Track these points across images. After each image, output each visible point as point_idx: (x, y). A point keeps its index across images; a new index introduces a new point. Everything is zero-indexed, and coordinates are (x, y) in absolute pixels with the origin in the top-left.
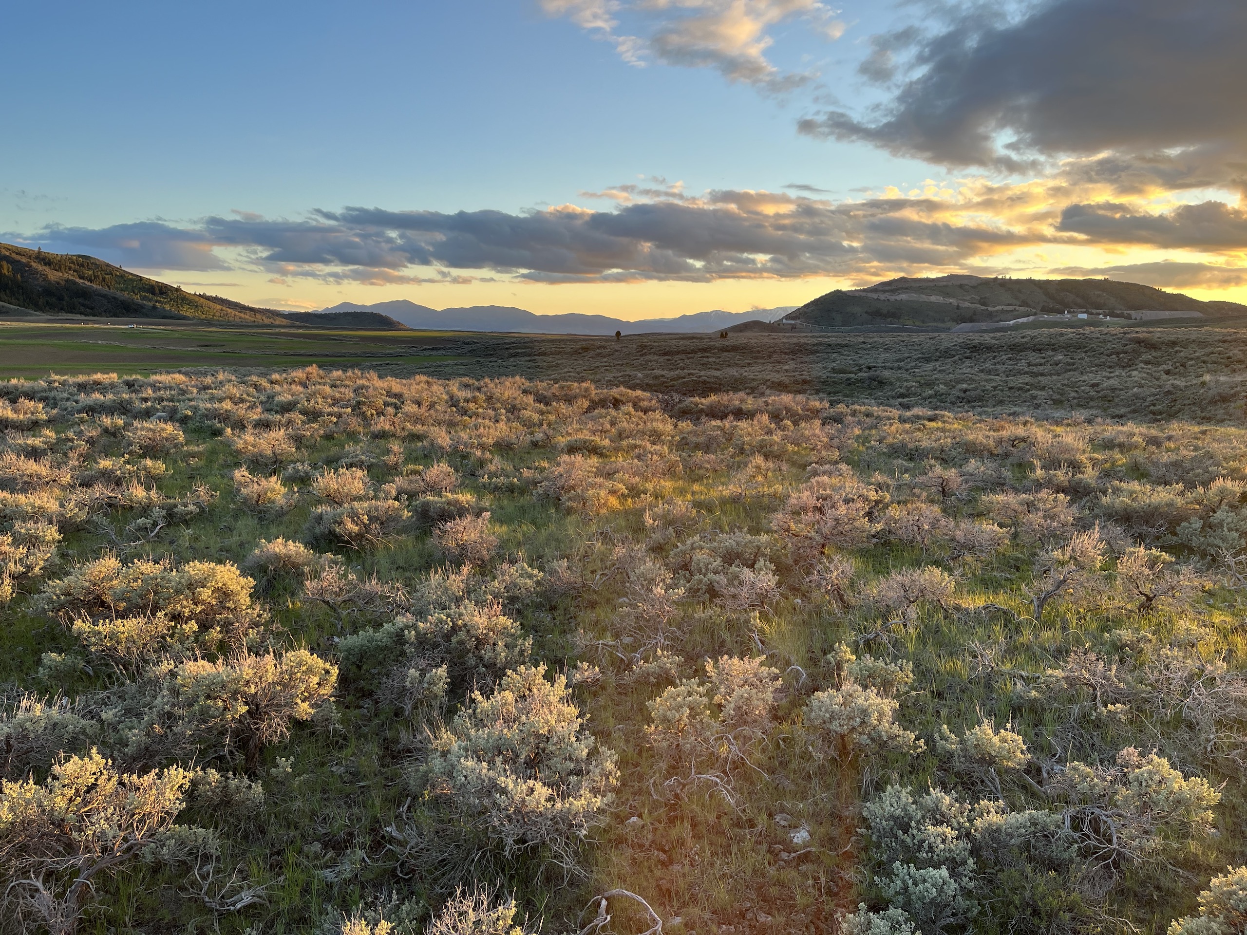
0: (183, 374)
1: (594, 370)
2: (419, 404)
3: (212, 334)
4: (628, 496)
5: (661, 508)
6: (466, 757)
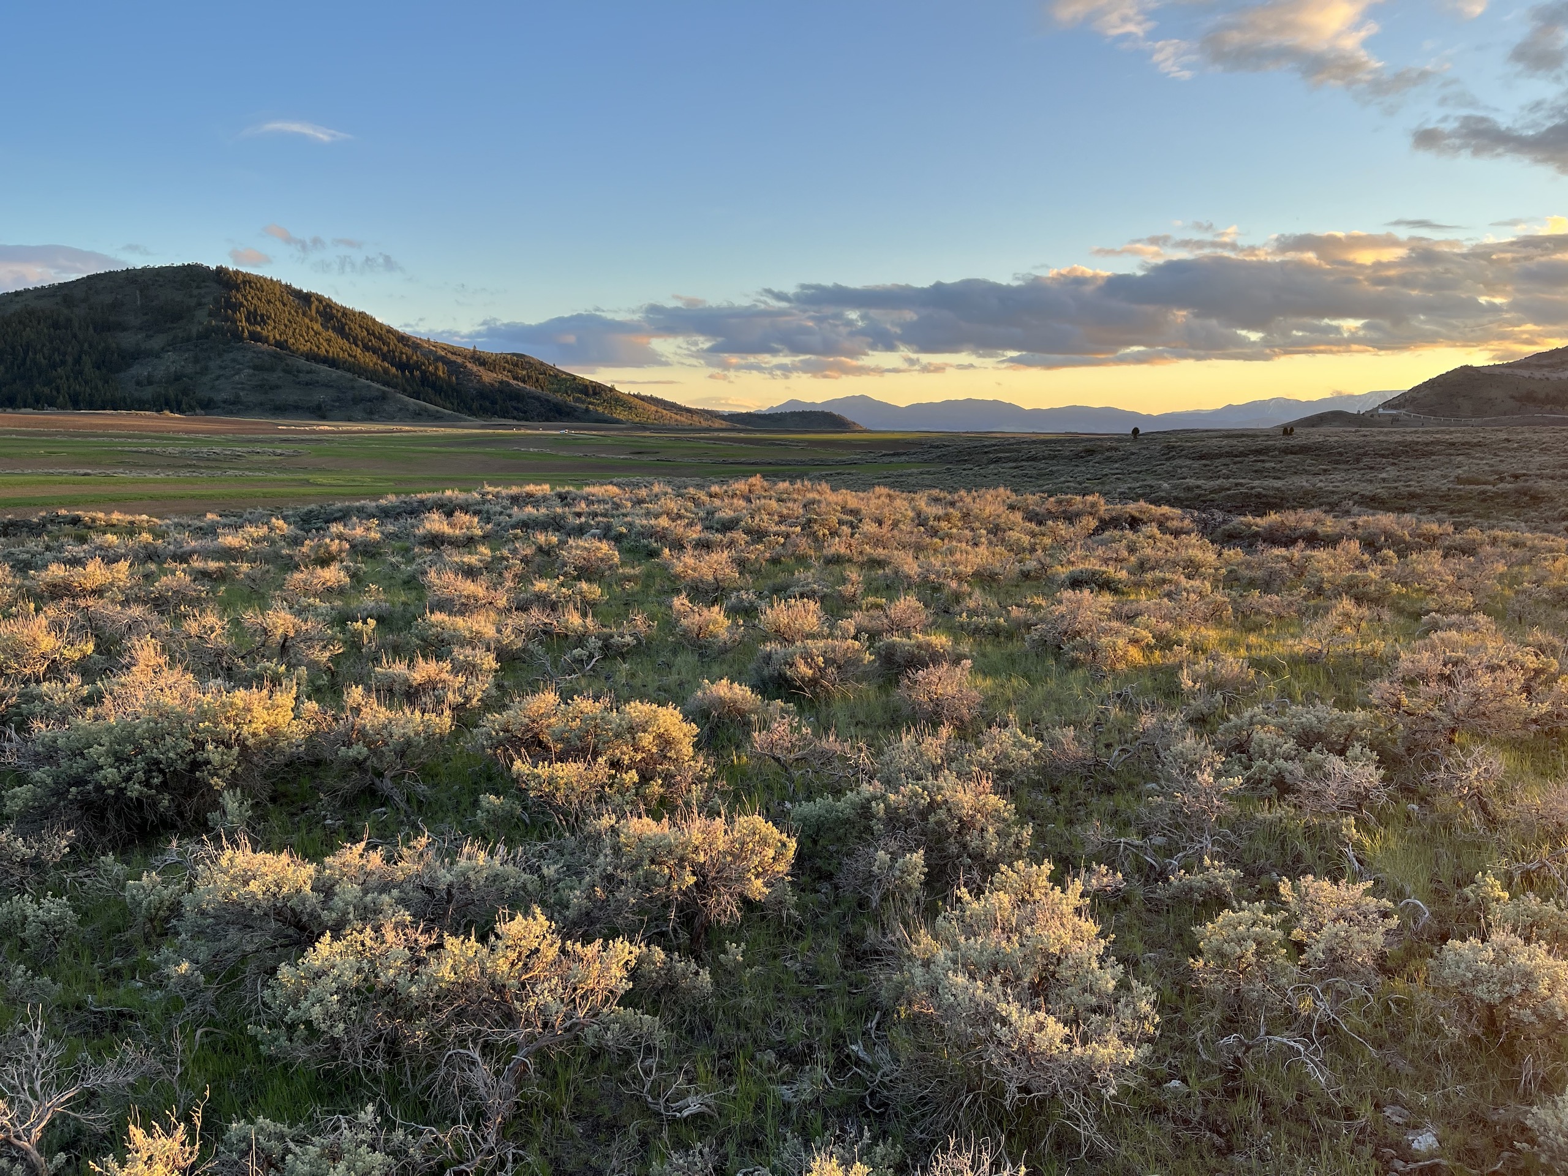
0: (614, 485)
1: (1101, 479)
2: (880, 524)
3: (646, 440)
4: (1155, 647)
5: (1203, 665)
6: (955, 971)
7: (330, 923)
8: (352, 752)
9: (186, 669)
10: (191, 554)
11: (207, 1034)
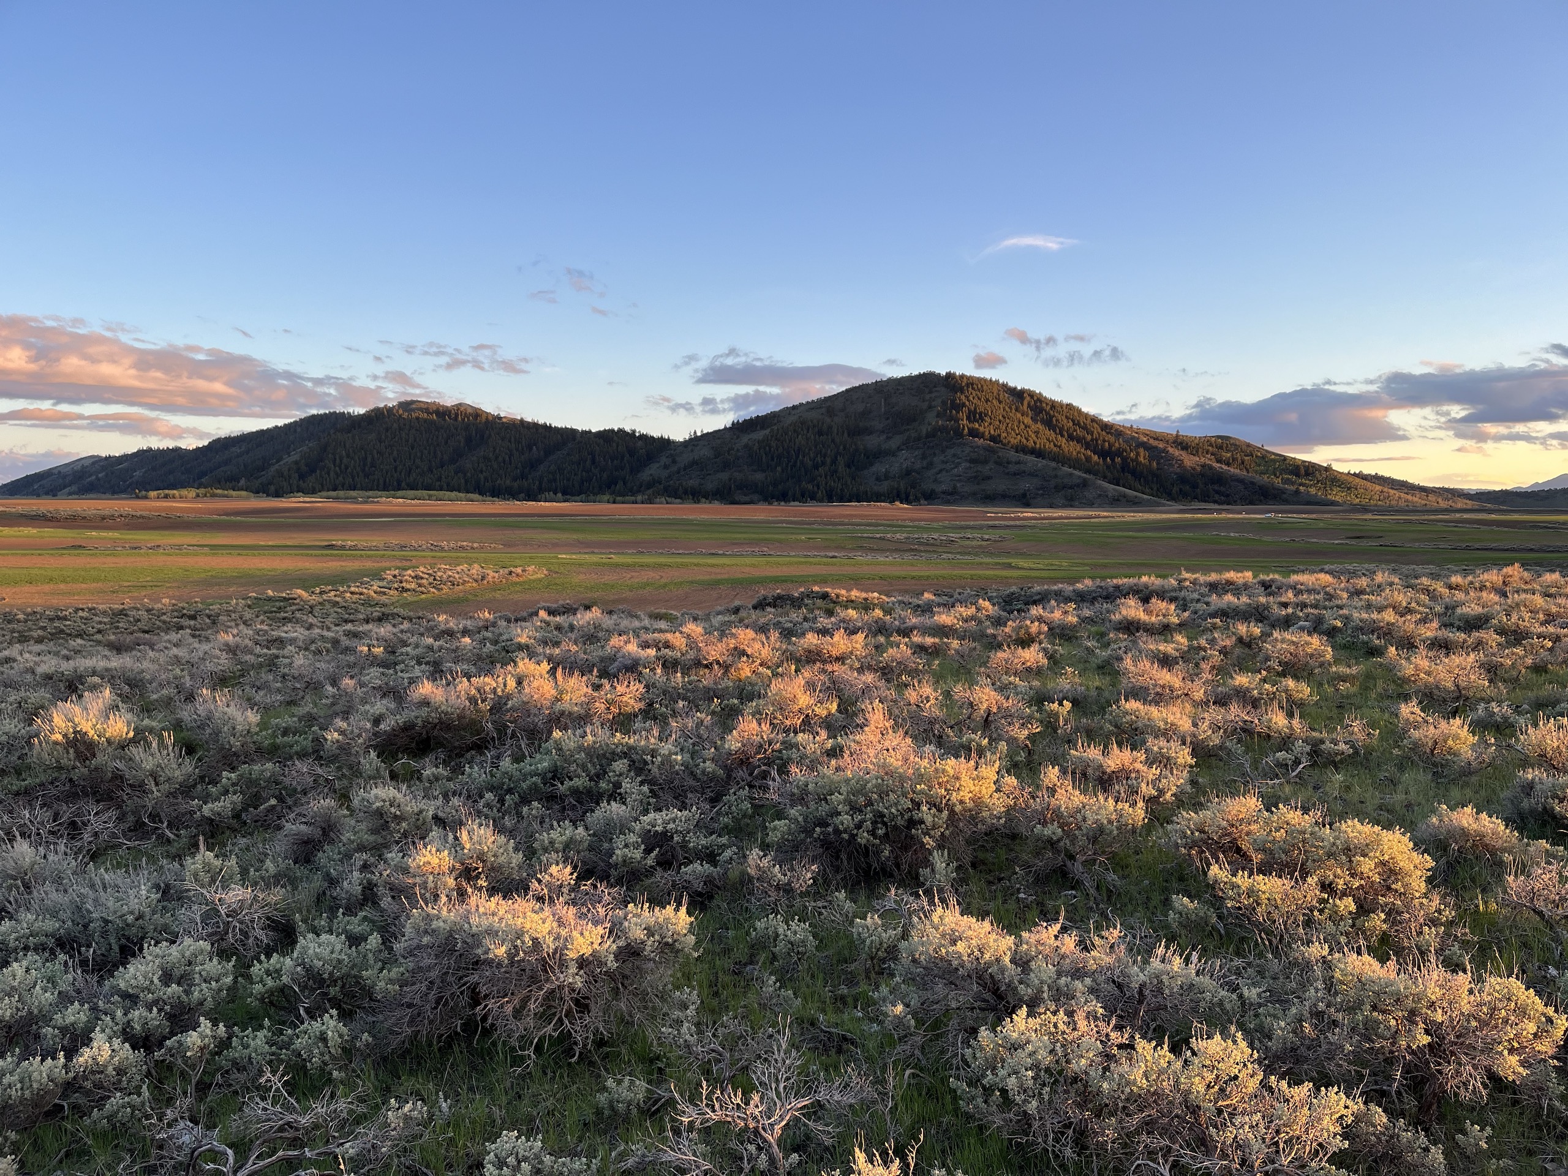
0: (1326, 572)
3: (1367, 523)
7: (1026, 998)
8: (1047, 831)
9: (906, 733)
10: (911, 630)
11: (913, 1075)
